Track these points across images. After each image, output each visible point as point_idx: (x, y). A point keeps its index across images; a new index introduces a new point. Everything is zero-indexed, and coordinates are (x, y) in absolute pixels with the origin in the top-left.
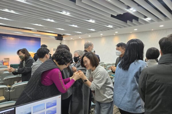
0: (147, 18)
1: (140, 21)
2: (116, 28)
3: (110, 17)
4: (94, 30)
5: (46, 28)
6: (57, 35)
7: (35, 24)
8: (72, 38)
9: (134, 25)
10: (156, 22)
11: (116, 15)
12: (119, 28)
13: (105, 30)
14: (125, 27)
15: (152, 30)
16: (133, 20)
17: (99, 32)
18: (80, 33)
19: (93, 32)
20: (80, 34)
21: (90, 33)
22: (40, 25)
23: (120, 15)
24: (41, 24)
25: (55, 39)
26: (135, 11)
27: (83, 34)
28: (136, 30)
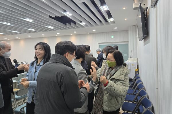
0: (82, 23)
1: (77, 25)
2: (57, 29)
3: (48, 18)
4: (33, 30)
9: (73, 28)
10: (90, 27)
11: (54, 17)
12: (60, 30)
13: (46, 31)
14: (65, 29)
15: (88, 33)
16: (72, 23)
17: (39, 32)
19: (32, 32)
20: (17, 33)
21: (30, 33)
23: (59, 17)
26: (71, 15)
27: (20, 34)
28: (75, 32)
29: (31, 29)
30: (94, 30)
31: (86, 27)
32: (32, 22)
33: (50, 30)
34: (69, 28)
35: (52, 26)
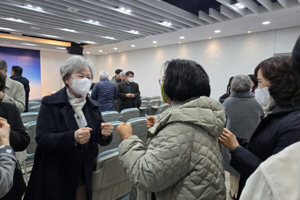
0: (237, 5)
1: (223, 12)
2: (180, 28)
4: (137, 33)
5: (38, 28)
6: (70, 44)
7: (7, 19)
8: (101, 51)
9: (214, 20)
10: (256, 14)
12: (185, 29)
13: (159, 33)
14: (196, 25)
15: (249, 32)
17: (148, 37)
18: (112, 38)
19: (136, 37)
20: (114, 42)
21: (132, 38)
22: (19, 21)
24: (22, 19)
25: (66, 52)
27: (119, 41)
28: (218, 31)
29: (132, 32)
30: (266, 23)
31: (247, 16)
32: (130, 14)
33: (166, 30)
34: (205, 23)
35: (168, 20)
